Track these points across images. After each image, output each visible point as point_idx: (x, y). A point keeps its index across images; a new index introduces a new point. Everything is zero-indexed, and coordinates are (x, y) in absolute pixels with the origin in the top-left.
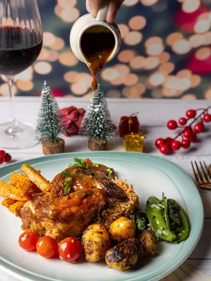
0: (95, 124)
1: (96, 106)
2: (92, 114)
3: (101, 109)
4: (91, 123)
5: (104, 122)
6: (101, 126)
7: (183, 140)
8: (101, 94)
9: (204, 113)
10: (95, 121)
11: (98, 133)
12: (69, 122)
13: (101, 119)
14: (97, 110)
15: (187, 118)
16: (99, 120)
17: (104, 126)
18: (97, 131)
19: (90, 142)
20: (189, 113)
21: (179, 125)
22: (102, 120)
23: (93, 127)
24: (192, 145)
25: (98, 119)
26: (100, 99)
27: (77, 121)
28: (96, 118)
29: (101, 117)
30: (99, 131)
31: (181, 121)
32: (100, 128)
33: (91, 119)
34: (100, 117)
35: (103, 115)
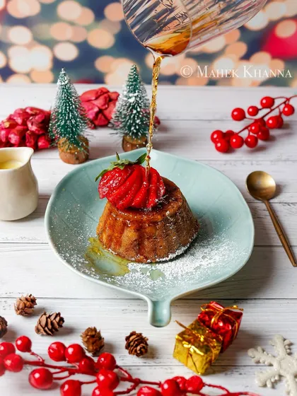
0: (130, 119)
1: (131, 95)
2: (126, 105)
3: (138, 99)
4: (125, 118)
5: (143, 115)
6: (138, 121)
7: (249, 136)
8: (137, 78)
9: (285, 103)
10: (130, 116)
11: (135, 131)
12: (96, 109)
13: (138, 112)
14: (132, 100)
15: (259, 106)
16: (135, 114)
17: (142, 121)
18: (133, 128)
19: (125, 142)
20: (264, 101)
21: (247, 115)
22: (139, 114)
23: (128, 124)
24: (260, 142)
25: (135, 112)
26: (136, 85)
27: (106, 109)
28: (131, 111)
29: (139, 109)
30: (135, 129)
31: (251, 110)
32: (137, 124)
33: (125, 112)
34: (136, 109)
35: (140, 107)
